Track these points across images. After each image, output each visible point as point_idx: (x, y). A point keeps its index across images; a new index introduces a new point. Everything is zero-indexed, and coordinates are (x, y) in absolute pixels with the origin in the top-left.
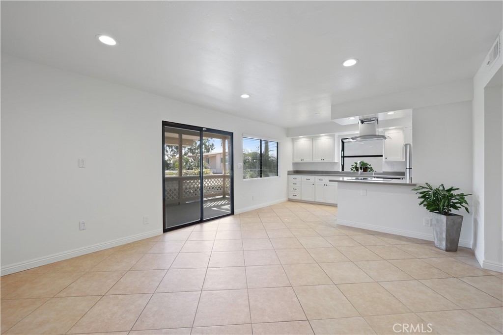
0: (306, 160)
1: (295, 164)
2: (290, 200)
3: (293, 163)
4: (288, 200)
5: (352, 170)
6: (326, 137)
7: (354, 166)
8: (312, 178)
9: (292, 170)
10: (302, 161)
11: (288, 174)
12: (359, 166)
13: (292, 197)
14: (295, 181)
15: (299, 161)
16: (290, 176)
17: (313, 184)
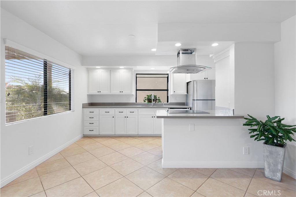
0: (103, 92)
1: (90, 96)
2: (85, 137)
3: (88, 95)
4: (82, 136)
5: (145, 101)
6: (125, 70)
7: (146, 98)
8: (113, 111)
9: (87, 103)
10: (99, 93)
11: (83, 107)
12: (153, 98)
13: (88, 133)
14: (92, 115)
15: (95, 92)
16: (85, 110)
17: (113, 117)
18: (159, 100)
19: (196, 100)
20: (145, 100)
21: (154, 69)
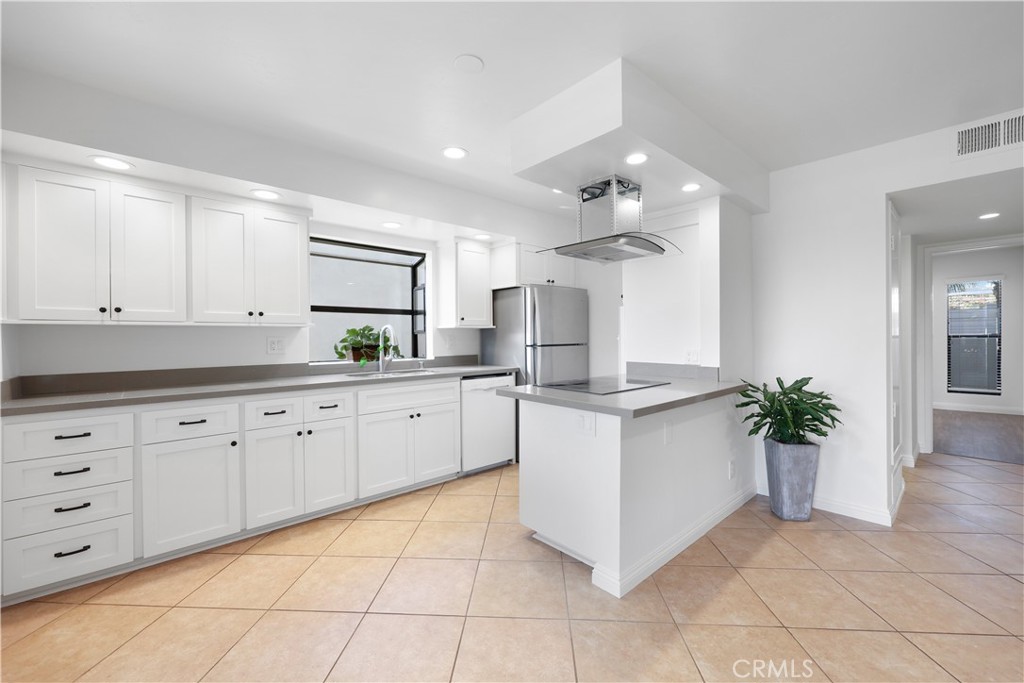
0: (137, 312)
5: (342, 356)
6: (271, 212)
7: (348, 344)
8: (226, 411)
14: (72, 454)
17: (234, 444)
18: (396, 348)
19: (542, 346)
20: (344, 352)
21: (397, 226)
